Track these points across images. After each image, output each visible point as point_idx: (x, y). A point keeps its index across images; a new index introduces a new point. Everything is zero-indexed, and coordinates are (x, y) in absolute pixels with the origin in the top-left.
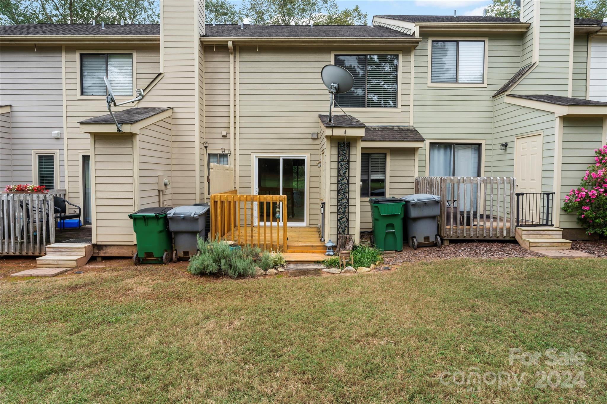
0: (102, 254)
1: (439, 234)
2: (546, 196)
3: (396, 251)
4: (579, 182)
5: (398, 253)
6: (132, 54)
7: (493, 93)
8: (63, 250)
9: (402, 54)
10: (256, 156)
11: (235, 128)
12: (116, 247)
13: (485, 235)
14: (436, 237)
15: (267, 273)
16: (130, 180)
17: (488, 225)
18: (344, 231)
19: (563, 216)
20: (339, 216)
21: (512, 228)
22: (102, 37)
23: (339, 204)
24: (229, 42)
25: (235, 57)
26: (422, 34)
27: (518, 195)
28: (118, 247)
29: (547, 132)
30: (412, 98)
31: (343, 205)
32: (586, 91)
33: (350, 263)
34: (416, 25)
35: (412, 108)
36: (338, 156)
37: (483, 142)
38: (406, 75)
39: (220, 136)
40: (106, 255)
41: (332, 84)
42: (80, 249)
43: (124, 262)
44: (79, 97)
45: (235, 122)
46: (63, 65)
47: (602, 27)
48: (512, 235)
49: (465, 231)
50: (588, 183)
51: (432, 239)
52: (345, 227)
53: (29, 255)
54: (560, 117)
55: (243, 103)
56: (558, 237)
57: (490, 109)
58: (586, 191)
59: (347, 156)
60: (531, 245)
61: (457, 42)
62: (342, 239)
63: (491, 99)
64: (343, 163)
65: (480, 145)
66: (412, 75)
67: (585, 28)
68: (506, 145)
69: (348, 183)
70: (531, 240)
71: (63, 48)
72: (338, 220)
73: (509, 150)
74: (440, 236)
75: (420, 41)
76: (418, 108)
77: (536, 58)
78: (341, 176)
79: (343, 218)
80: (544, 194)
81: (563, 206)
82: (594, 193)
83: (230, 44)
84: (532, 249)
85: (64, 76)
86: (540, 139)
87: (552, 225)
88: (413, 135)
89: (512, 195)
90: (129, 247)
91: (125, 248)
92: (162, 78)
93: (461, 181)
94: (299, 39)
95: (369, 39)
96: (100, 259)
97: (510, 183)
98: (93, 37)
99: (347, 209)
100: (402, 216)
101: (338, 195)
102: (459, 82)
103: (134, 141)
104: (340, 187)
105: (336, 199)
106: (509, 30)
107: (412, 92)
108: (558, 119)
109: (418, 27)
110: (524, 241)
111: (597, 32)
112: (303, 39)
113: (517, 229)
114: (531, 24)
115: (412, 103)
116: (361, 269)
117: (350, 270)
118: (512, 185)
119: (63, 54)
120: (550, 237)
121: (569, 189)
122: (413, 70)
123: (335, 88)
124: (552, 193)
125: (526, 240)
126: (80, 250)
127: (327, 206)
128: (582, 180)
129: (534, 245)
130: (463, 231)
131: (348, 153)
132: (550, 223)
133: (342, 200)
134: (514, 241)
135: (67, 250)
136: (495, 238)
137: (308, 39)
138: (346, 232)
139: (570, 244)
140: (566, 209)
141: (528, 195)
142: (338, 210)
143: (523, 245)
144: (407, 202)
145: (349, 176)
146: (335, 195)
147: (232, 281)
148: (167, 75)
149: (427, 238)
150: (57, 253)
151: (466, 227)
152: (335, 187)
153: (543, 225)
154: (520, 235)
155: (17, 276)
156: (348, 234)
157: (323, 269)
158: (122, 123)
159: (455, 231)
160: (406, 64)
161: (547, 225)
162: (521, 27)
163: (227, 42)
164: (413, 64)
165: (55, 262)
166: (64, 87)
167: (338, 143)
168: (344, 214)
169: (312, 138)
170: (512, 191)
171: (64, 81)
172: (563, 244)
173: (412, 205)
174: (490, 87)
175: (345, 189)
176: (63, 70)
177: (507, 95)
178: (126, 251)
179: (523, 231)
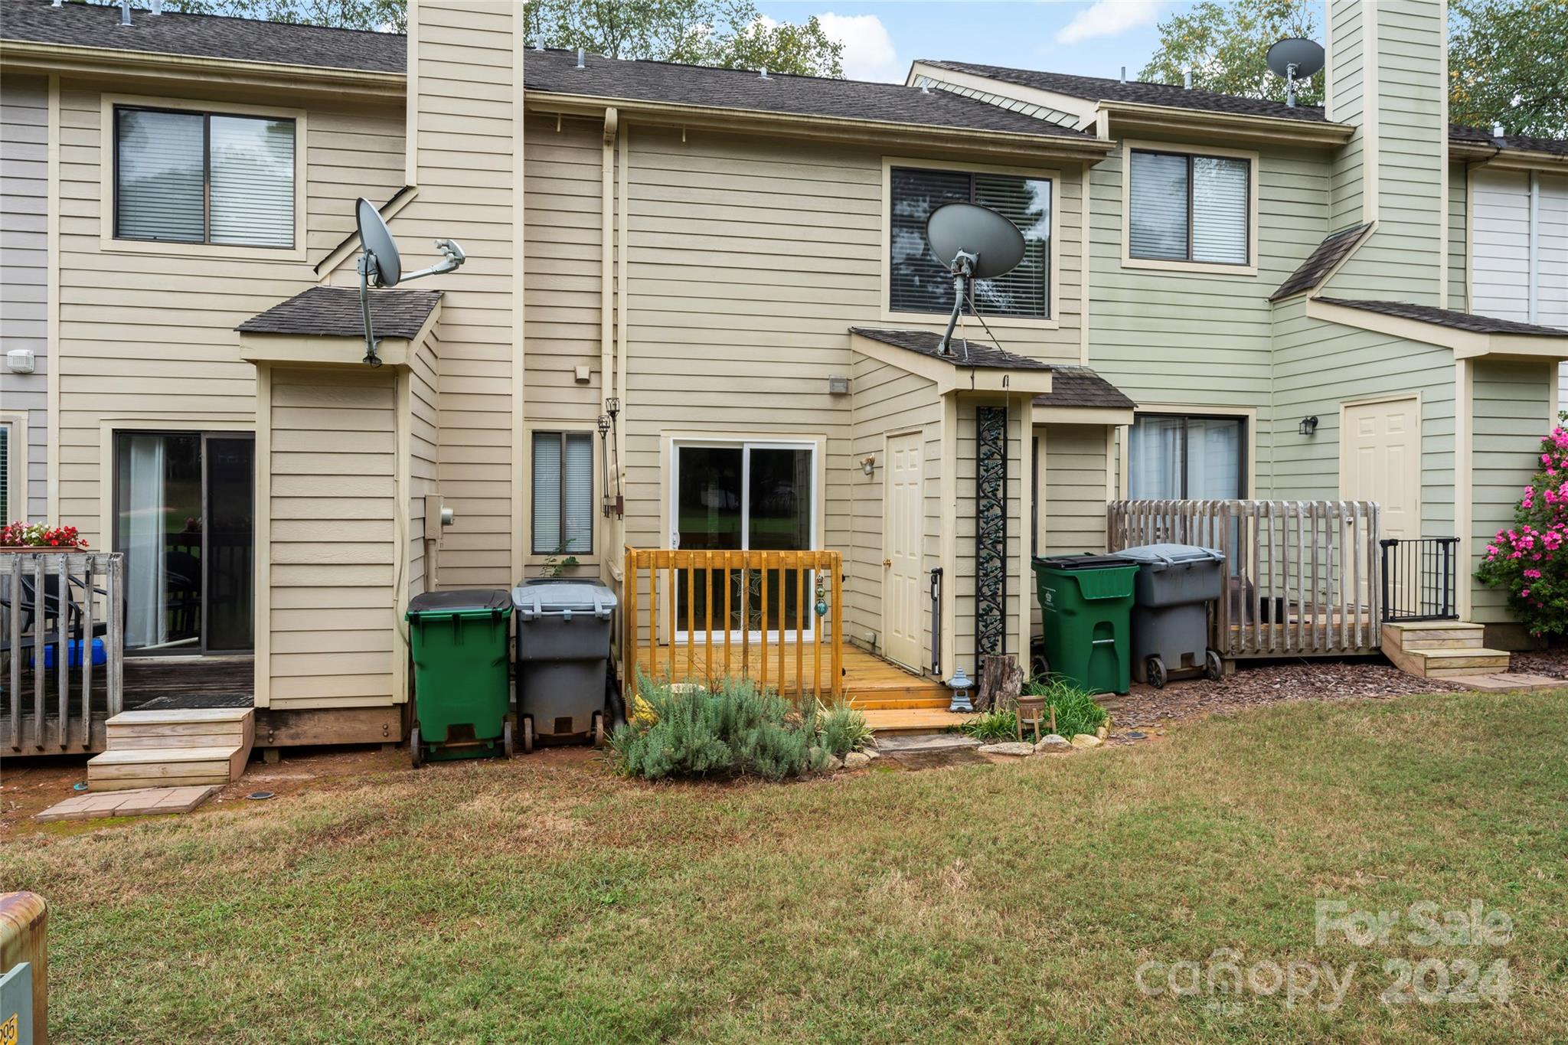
0: (285, 738)
1: (1213, 645)
2: (1441, 545)
3: (1118, 694)
4: (1510, 512)
5: (1121, 699)
6: (293, 120)
7: (1271, 291)
8: (167, 731)
9: (1062, 178)
10: (675, 442)
11: (615, 357)
12: (331, 717)
13: (1316, 646)
14: (1208, 655)
15: (847, 764)
16: (384, 510)
17: (1322, 619)
18: (993, 646)
19: (1476, 594)
20: (983, 605)
21: (1373, 626)
22: (205, 63)
23: (981, 575)
24: (609, 110)
25: (616, 153)
26: (1116, 132)
27: (1385, 544)
28: (337, 714)
29: (1431, 394)
30: (1085, 293)
31: (992, 575)
32: (1466, 296)
33: (1048, 725)
34: (1101, 108)
35: (1085, 322)
36: (979, 446)
37: (1252, 414)
38: (1070, 235)
39: (569, 379)
40: (298, 742)
41: (961, 254)
42: (226, 726)
43: (361, 759)
44: (107, 241)
45: (615, 342)
46: (54, 135)
47: (1499, 149)
48: (1374, 644)
49: (1273, 636)
50: (1534, 514)
51: (1200, 660)
52: (995, 635)
53: (24, 753)
54: (1467, 360)
55: (638, 287)
56: (1474, 643)
57: (1263, 330)
58: (1535, 533)
59: (1001, 443)
60: (1430, 664)
61: (1189, 159)
62: (996, 667)
63: (1267, 306)
64: (990, 463)
65: (1242, 420)
66: (1086, 235)
67: (1466, 148)
68: (1312, 422)
69: (1004, 517)
70: (1430, 653)
71: (54, 81)
72: (978, 617)
73: (1321, 436)
74: (1219, 653)
75: (1111, 150)
76: (1100, 322)
77: (1371, 213)
78: (986, 497)
79: (991, 610)
80: (1438, 541)
81: (1477, 570)
82: (1555, 537)
83: (611, 116)
84: (1430, 673)
85: (53, 172)
86: (1413, 410)
87: (1455, 617)
88: (1100, 392)
89: (1371, 544)
90: (374, 713)
91: (363, 716)
92: (411, 202)
93: (1262, 510)
94: (806, 120)
95: (988, 134)
96: (276, 757)
97: (1366, 515)
98: (176, 60)
99: (1000, 586)
100: (1132, 602)
101: (978, 549)
102: (1195, 258)
103: (401, 390)
104: (984, 526)
105: (973, 561)
106: (1307, 139)
107: (1085, 278)
108: (1461, 366)
109: (1106, 113)
110: (1408, 655)
111: (1488, 159)
112: (817, 118)
113: (1386, 629)
114: (1355, 128)
115: (1085, 308)
116: (1082, 741)
117: (1057, 744)
118: (1372, 521)
119: (54, 105)
120: (1459, 644)
121: (1494, 530)
122: (1086, 221)
123: (970, 264)
124: (1455, 540)
125: (1415, 654)
126: (226, 728)
127: (948, 579)
128: (1517, 508)
129: (1436, 665)
130: (1269, 638)
131: (1002, 437)
132: (1450, 613)
133: (988, 562)
134: (1378, 659)
135: (180, 730)
136: (1336, 653)
137: (828, 120)
138: (999, 649)
139: (1508, 660)
140: (1482, 578)
141: (1406, 544)
142: (978, 589)
143: (1407, 667)
144: (1144, 565)
145: (1005, 498)
146: (969, 548)
147: (776, 787)
148: (425, 194)
149: (1187, 658)
150: (146, 742)
151: (1275, 626)
152: (969, 527)
153: (1437, 618)
154: (1395, 644)
155: (61, 817)
156: (1004, 652)
157: (978, 745)
158: (382, 338)
159: (1250, 637)
160: (1072, 205)
161: (1444, 616)
162: (1333, 135)
163: (604, 110)
164: (1086, 206)
165: (155, 771)
166: (53, 208)
167: (978, 409)
168: (994, 599)
169: (831, 394)
170: (1372, 536)
171: (53, 190)
172: (1494, 659)
173: (1157, 573)
174: (1264, 277)
175: (997, 531)
176: (53, 154)
177: (1313, 299)
178: (364, 728)
179: (1404, 633)
